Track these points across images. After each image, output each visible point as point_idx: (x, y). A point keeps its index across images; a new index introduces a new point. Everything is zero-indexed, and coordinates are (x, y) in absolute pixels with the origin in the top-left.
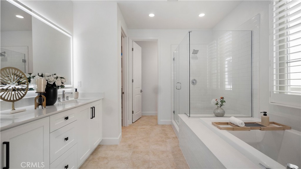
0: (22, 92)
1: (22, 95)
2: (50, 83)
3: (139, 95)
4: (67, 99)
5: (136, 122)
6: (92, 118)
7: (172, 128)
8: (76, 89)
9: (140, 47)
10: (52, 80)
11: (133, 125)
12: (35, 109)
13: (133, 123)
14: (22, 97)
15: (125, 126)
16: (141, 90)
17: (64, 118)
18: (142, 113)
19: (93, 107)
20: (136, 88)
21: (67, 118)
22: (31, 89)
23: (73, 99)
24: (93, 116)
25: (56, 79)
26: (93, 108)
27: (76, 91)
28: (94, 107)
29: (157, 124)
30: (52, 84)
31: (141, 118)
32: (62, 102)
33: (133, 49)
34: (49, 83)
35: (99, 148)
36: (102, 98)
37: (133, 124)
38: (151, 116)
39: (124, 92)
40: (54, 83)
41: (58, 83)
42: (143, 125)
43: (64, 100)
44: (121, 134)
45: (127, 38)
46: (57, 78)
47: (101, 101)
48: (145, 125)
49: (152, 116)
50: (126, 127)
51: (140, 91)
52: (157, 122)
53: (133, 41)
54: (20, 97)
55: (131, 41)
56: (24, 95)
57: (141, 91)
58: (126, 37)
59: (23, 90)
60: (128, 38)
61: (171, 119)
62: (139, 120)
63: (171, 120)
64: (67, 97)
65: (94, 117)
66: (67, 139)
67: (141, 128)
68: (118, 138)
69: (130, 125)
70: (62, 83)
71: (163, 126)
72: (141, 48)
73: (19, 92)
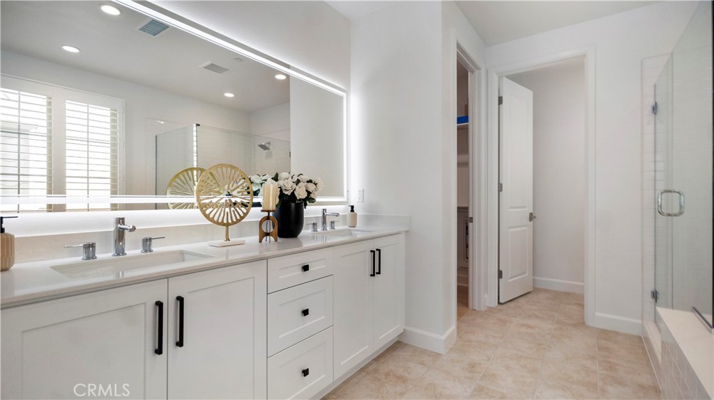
0: (243, 209)
1: (242, 215)
2: (286, 193)
3: (525, 228)
4: (333, 228)
5: (511, 304)
6: (373, 275)
7: (643, 348)
8: (352, 207)
9: (528, 90)
10: (288, 186)
11: (501, 310)
12: (260, 241)
13: (499, 303)
14: (242, 218)
15: (476, 308)
16: (531, 214)
17: (300, 267)
18: (533, 279)
19: (377, 250)
20: (511, 208)
21: (306, 268)
22: (258, 205)
23: (346, 227)
24: (377, 270)
25: (297, 185)
26: (377, 253)
27: (352, 211)
28: (379, 250)
29: (584, 323)
30: (289, 194)
31: (530, 295)
32: (320, 233)
33: (500, 100)
34: (284, 192)
35: (397, 348)
36: (406, 229)
37: (501, 307)
38: (565, 293)
39: (472, 218)
40: (293, 194)
41: (301, 194)
42: (530, 317)
43: (324, 229)
44: (453, 327)
45: (483, 72)
46: (298, 182)
47: (402, 236)
48: (537, 317)
49: (568, 294)
50: (478, 312)
51: (528, 215)
52: (583, 318)
53: (500, 78)
54: (238, 218)
55: (495, 78)
56: (245, 214)
57: (532, 217)
58: (478, 68)
59: (245, 205)
60: (487, 72)
61: (642, 319)
62: (522, 300)
63: (640, 321)
64: (332, 222)
65: (379, 273)
66: (305, 312)
67: (523, 325)
68: (443, 337)
69: (490, 310)
70: (309, 193)
71: (606, 334)
72: (532, 92)
73: (237, 209)
